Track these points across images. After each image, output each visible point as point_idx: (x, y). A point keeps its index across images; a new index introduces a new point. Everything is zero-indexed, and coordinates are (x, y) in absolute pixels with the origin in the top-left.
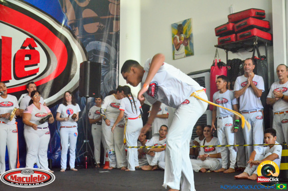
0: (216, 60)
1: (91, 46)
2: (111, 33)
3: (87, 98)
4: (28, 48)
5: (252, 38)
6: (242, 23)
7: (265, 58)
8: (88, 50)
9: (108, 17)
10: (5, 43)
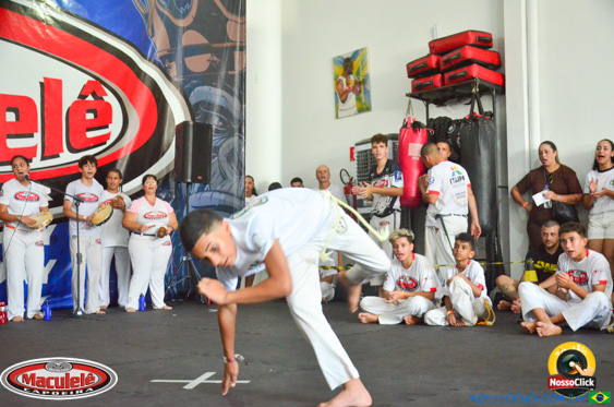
0: (409, 118)
2: (230, 73)
3: (188, 184)
4: (90, 98)
5: (469, 81)
6: (453, 55)
7: (492, 115)
8: (193, 100)
9: (225, 45)
10: (50, 88)
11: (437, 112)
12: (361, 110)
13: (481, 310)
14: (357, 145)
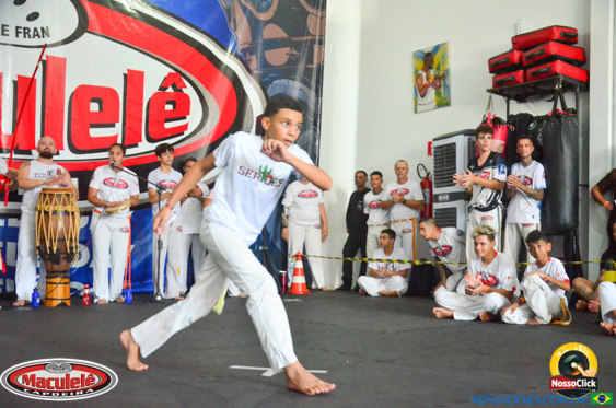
0: (489, 114)
1: (276, 87)
2: (309, 66)
4: (170, 90)
5: (553, 77)
6: (536, 51)
7: (575, 112)
9: (305, 38)
10: (133, 80)
11: (517, 108)
12: (440, 105)
13: (556, 310)
14: (435, 140)
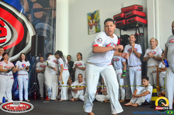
1: (38, 25)
2: (50, 18)
3: (36, 57)
5: (135, 22)
6: (129, 13)
7: (143, 34)
9: (49, 8)
11: (124, 33)
